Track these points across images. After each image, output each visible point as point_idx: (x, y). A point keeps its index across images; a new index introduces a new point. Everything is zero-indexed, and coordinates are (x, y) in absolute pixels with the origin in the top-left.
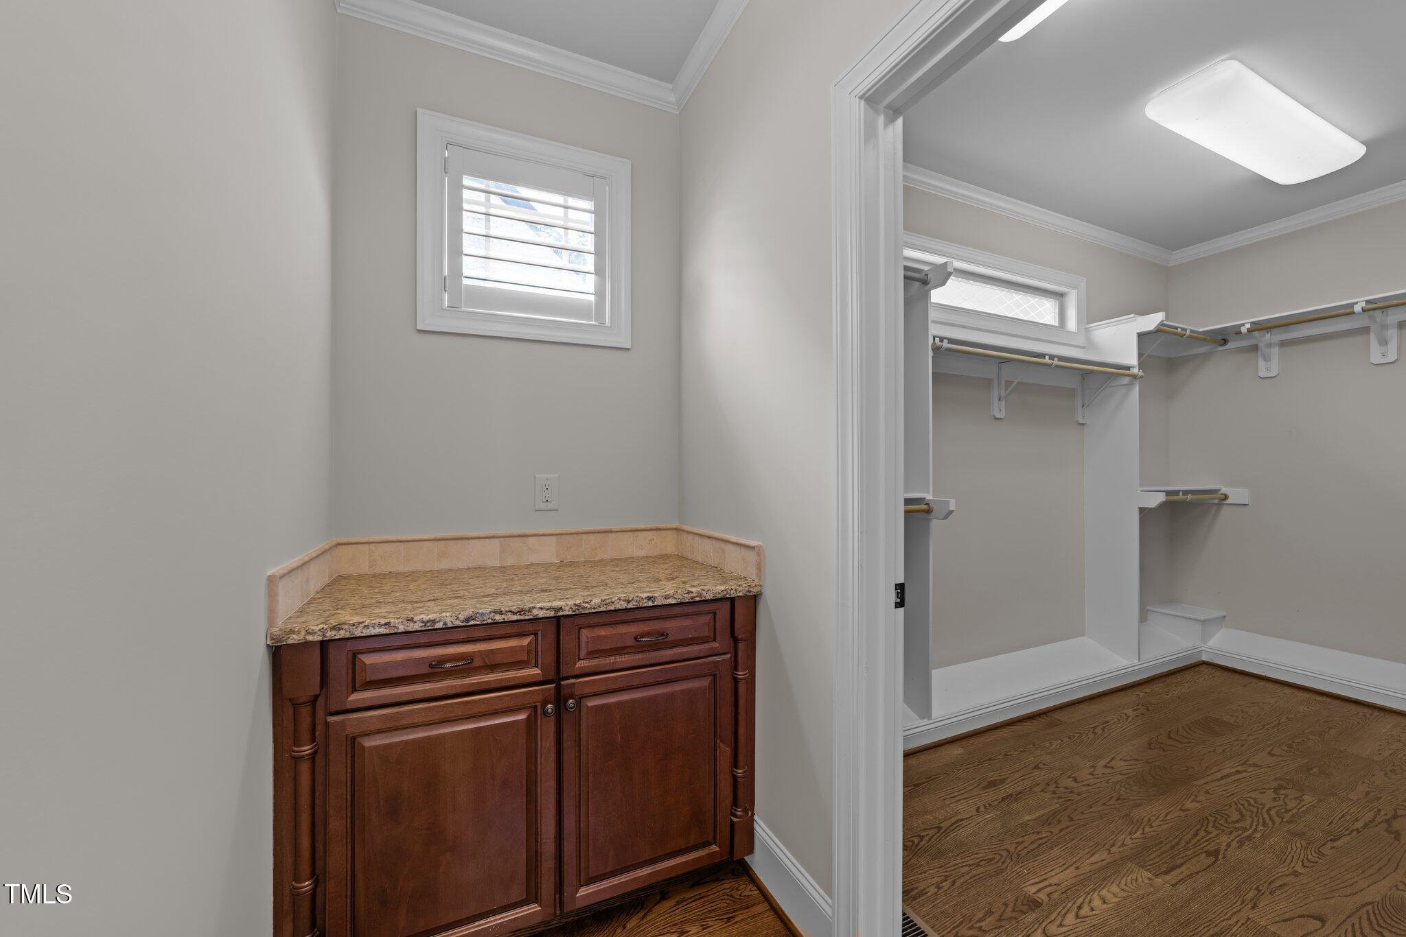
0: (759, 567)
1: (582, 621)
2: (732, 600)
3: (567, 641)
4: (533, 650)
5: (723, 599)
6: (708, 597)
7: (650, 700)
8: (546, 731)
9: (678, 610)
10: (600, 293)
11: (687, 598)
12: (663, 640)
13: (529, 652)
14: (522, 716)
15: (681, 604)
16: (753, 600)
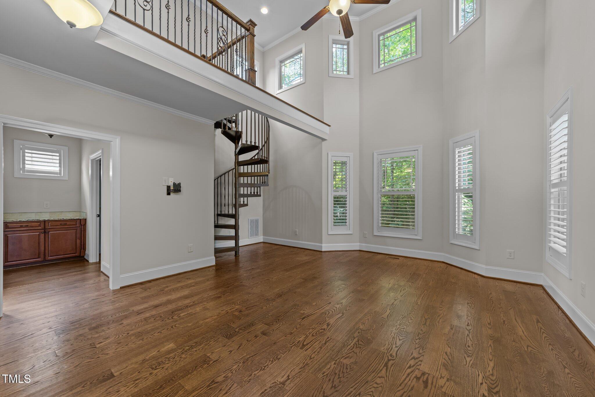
0: (86, 215)
1: (50, 221)
2: (80, 220)
3: (46, 224)
4: (40, 226)
5: (78, 219)
6: (75, 219)
7: (63, 232)
8: (42, 236)
9: (69, 221)
10: (60, 170)
11: (71, 219)
12: (66, 224)
13: (39, 225)
14: (39, 233)
15: (69, 220)
16: (86, 219)
